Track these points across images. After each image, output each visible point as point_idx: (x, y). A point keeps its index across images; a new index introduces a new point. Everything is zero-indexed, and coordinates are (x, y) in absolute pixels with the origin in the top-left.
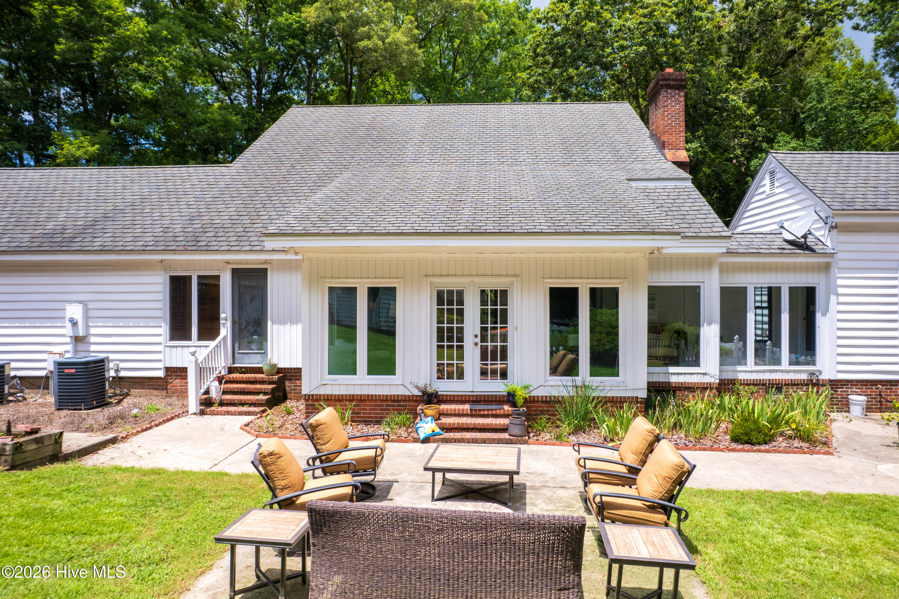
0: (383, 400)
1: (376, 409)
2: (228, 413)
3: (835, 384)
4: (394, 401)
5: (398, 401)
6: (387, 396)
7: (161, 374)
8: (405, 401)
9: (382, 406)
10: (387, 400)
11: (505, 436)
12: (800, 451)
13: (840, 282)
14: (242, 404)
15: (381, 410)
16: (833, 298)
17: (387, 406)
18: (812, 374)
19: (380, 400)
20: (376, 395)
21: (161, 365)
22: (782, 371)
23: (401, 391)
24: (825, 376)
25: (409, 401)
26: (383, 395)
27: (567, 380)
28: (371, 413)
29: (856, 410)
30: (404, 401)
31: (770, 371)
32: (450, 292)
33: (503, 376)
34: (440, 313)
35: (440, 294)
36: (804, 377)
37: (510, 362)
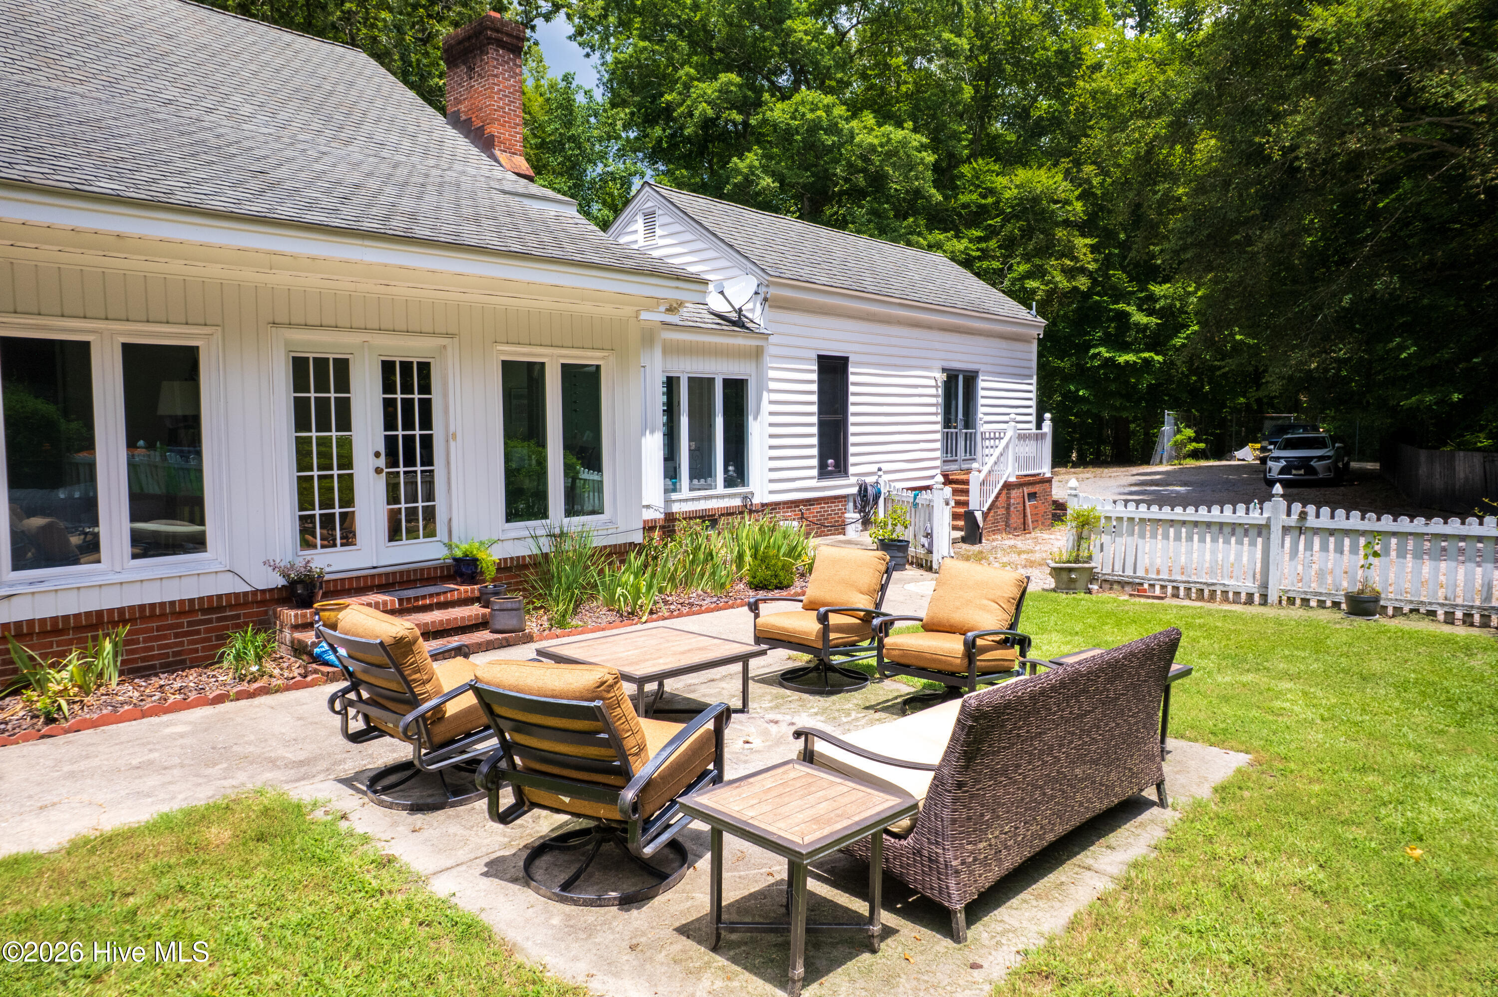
0: (182, 613)
1: (165, 637)
3: (767, 508)
4: (211, 610)
5: (220, 609)
6: (192, 601)
8: (238, 605)
9: (181, 625)
10: (192, 611)
13: (772, 374)
15: (176, 636)
16: (765, 394)
17: (190, 624)
18: (745, 498)
19: (173, 614)
20: (163, 604)
22: (718, 497)
23: (227, 586)
24: (756, 500)
25: (246, 604)
26: (182, 602)
27: (536, 527)
28: (151, 649)
30: (231, 607)
31: (706, 498)
32: (321, 364)
33: (430, 533)
34: (301, 407)
35: (299, 365)
36: (737, 502)
37: (440, 503)
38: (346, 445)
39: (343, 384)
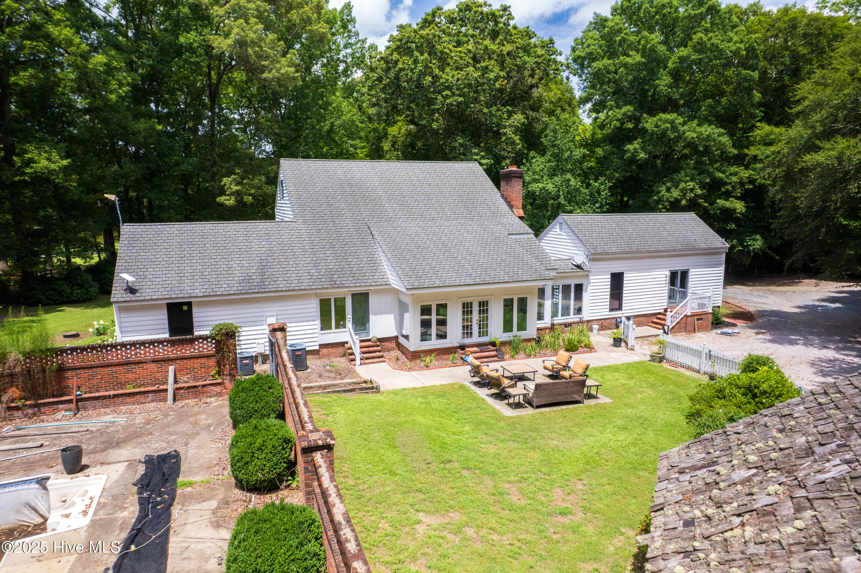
0: (443, 350)
1: (440, 354)
2: (372, 363)
3: (588, 321)
4: (447, 349)
5: (449, 349)
6: (444, 348)
7: (317, 348)
8: (451, 349)
11: (496, 358)
12: (587, 352)
13: (591, 281)
14: (373, 358)
16: (588, 288)
18: (581, 318)
20: (440, 348)
21: (317, 343)
22: (571, 318)
23: (450, 345)
24: (585, 319)
25: (453, 349)
27: (510, 334)
28: (438, 356)
29: (595, 331)
31: (566, 319)
32: (467, 303)
33: (487, 335)
34: (464, 312)
35: (464, 304)
36: (578, 320)
37: (489, 329)
38: (471, 318)
39: (471, 307)
